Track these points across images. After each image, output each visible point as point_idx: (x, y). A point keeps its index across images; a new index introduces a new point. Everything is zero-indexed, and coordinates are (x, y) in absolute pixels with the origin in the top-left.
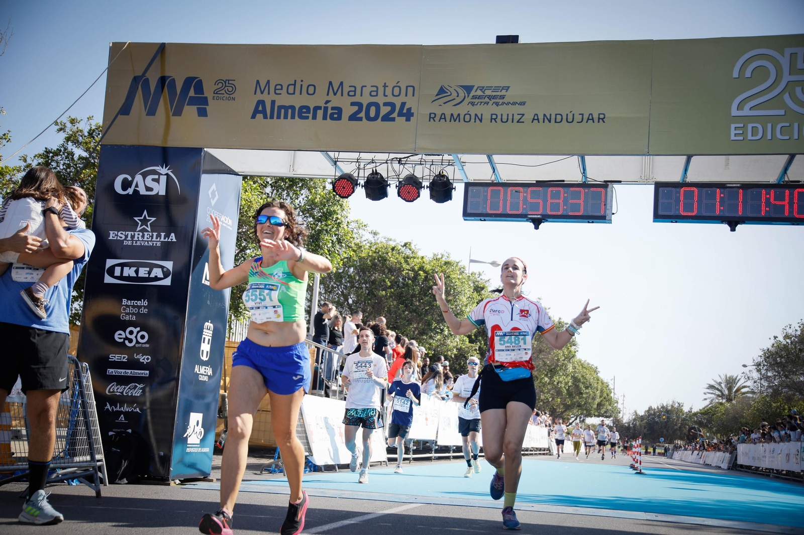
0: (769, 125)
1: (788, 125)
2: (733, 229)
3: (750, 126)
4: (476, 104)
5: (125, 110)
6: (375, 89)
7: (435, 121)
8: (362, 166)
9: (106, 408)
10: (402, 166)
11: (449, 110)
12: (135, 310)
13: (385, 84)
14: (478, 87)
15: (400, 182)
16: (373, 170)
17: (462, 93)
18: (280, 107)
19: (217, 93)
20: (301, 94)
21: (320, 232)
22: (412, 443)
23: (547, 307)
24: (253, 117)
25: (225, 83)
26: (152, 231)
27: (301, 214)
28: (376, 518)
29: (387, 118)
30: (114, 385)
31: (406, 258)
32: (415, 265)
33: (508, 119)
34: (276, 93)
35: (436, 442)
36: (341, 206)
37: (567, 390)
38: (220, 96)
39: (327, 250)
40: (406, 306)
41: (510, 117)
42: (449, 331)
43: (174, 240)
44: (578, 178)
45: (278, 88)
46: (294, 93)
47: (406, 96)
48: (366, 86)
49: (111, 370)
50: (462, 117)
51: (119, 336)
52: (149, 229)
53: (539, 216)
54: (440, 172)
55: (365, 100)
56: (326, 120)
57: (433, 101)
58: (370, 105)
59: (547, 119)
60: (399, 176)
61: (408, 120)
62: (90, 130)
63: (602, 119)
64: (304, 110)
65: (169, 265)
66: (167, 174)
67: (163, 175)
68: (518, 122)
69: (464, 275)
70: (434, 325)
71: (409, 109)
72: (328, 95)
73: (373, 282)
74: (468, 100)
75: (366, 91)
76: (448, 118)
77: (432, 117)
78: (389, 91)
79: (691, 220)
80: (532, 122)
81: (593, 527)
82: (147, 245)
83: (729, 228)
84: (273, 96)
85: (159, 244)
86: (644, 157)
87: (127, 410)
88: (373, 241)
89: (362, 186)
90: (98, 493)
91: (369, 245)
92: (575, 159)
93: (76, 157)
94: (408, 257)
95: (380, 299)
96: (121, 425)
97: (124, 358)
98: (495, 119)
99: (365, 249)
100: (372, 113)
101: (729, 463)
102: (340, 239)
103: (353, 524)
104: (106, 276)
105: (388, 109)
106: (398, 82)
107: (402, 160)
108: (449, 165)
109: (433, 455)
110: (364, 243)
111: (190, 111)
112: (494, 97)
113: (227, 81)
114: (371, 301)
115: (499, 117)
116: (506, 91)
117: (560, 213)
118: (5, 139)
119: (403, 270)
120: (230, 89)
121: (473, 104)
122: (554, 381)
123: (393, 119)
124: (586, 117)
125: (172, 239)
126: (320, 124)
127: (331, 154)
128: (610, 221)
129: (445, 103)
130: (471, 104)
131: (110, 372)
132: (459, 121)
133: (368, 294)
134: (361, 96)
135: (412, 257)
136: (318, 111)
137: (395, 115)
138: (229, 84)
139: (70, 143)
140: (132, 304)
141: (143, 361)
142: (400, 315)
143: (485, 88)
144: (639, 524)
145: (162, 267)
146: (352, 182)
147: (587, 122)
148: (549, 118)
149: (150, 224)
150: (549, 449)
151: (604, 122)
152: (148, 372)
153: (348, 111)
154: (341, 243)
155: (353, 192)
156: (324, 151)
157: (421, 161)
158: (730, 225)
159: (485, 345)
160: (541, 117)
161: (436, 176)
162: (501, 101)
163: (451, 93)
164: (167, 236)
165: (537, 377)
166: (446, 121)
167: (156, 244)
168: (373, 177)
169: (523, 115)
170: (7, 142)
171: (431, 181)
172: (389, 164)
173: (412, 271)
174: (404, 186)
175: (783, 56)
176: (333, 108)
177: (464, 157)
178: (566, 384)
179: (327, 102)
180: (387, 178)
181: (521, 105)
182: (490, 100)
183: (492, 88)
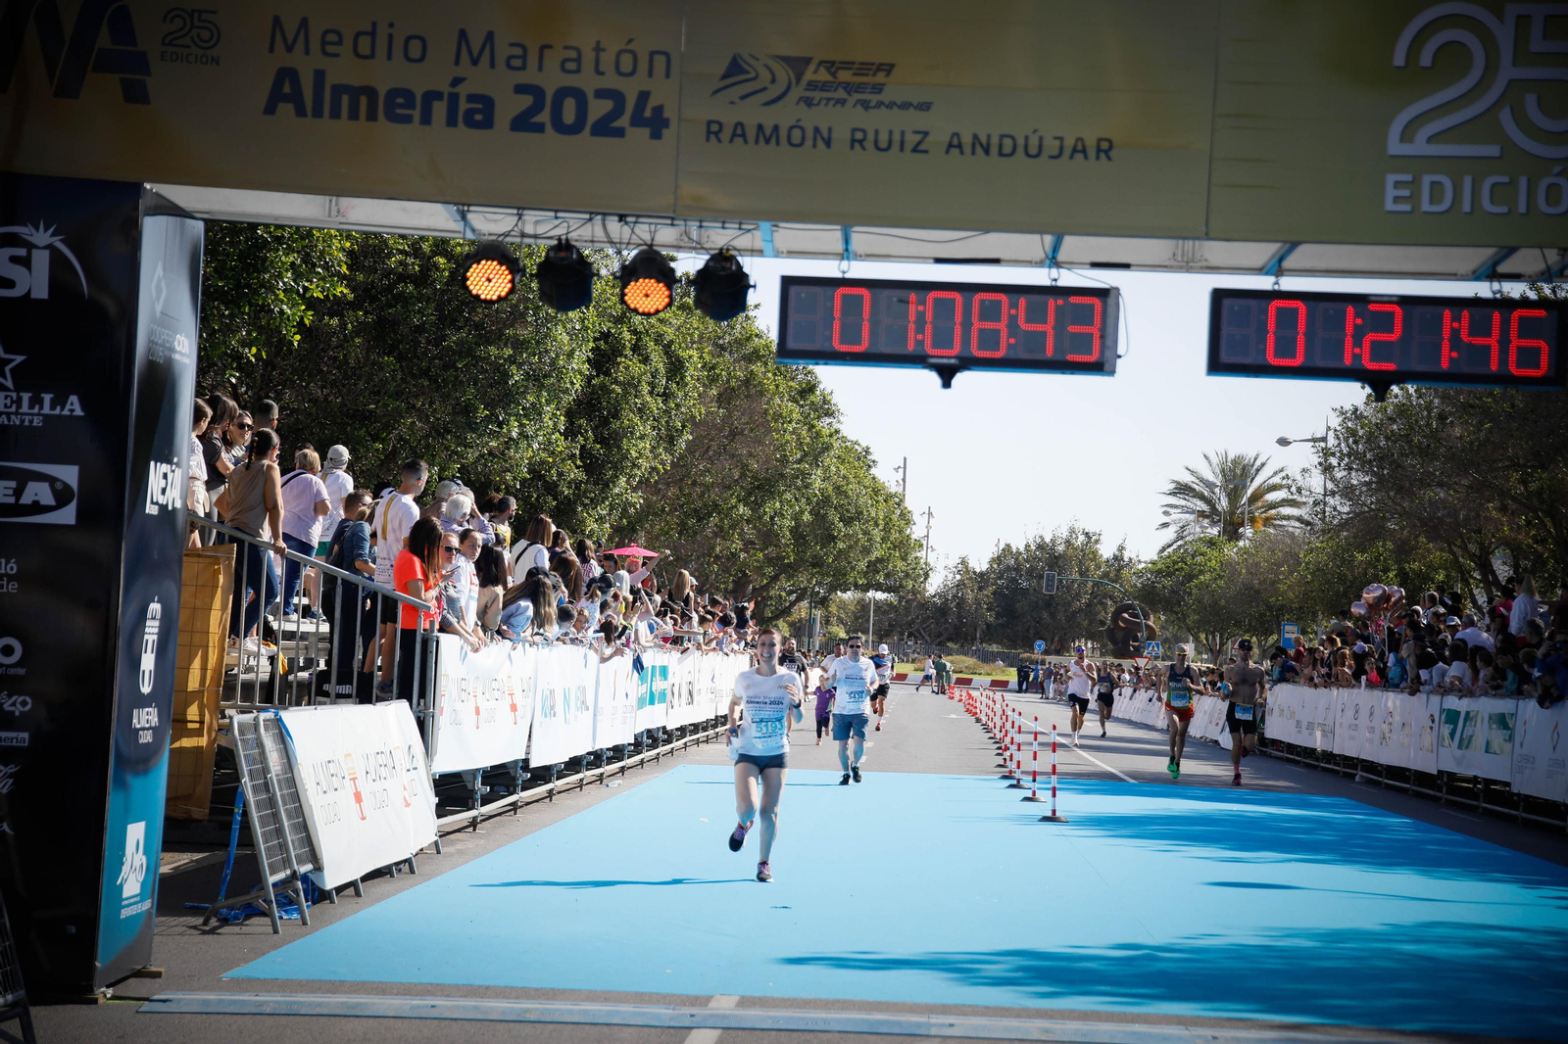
0: (1468, 181)
1: (1506, 179)
2: (1380, 395)
3: (1427, 180)
4: (815, 102)
6: (573, 54)
7: (719, 140)
10: (627, 230)
11: (753, 114)
13: (598, 43)
14: (821, 63)
15: (624, 268)
16: (560, 240)
17: (783, 74)
18: (338, 90)
19: (170, 44)
20: (389, 57)
24: (270, 109)
25: (191, 16)
26: (19, 388)
29: (605, 128)
33: (890, 143)
34: (325, 53)
37: (791, 531)
38: (179, 50)
41: (897, 137)
42: (522, 425)
43: (79, 412)
45: (331, 40)
46: (372, 56)
47: (650, 75)
48: (550, 47)
50: (783, 133)
52: (9, 384)
53: (953, 361)
54: (721, 249)
55: (551, 80)
56: (456, 126)
57: (715, 92)
58: (562, 94)
59: (981, 145)
61: (656, 135)
63: (1106, 152)
64: (400, 100)
65: (69, 474)
66: (50, 247)
67: (37, 247)
68: (915, 150)
70: (483, 412)
71: (658, 110)
72: (457, 63)
74: (798, 91)
75: (552, 60)
76: (751, 133)
77: (713, 130)
78: (607, 59)
79: (1290, 374)
80: (947, 152)
82: (6, 422)
83: (1371, 393)
84: (318, 60)
85: (37, 422)
92: (1040, 238)
98: (861, 142)
100: (569, 115)
105: (607, 105)
106: (630, 41)
108: (740, 230)
109: (519, 796)
111: (102, 87)
112: (859, 88)
113: (196, 15)
115: (871, 136)
117: (999, 354)
120: (205, 34)
121: (809, 102)
122: (765, 513)
123: (620, 133)
124: (1069, 143)
125: (72, 411)
126: (440, 136)
128: (1112, 372)
129: (743, 98)
130: (805, 102)
132: (778, 143)
134: (540, 69)
136: (435, 103)
137: (623, 121)
138: (200, 20)
141: (13, 708)
143: (837, 65)
145: (51, 480)
147: (1071, 157)
148: (984, 140)
149: (11, 370)
151: (1109, 158)
152: (26, 735)
153: (509, 106)
156: (457, 204)
158: (1374, 387)
159: (595, 441)
160: (967, 139)
161: (713, 258)
162: (874, 98)
163: (757, 74)
164: (60, 401)
166: (746, 142)
167: (31, 422)
168: (562, 259)
169: (926, 134)
174: (637, 281)
175: (1502, 22)
176: (471, 98)
178: (796, 517)
179: (457, 81)
180: (593, 255)
181: (921, 109)
182: (849, 93)
183: (856, 66)
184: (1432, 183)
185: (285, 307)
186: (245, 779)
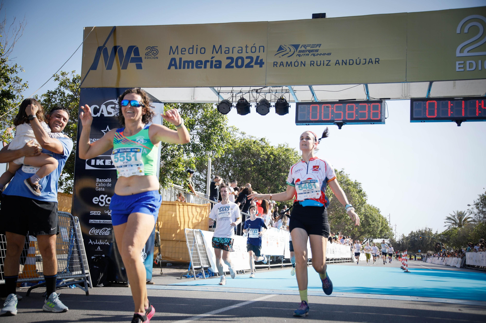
0: (480, 62)
2: (459, 125)
3: (468, 62)
4: (301, 55)
5: (94, 67)
6: (241, 49)
7: (277, 66)
8: (234, 95)
9: (90, 242)
10: (258, 94)
11: (285, 59)
12: (104, 185)
13: (247, 45)
14: (302, 45)
15: (257, 104)
17: (293, 49)
18: (185, 62)
19: (147, 55)
20: (197, 53)
21: (211, 134)
22: (270, 258)
23: (348, 174)
24: (169, 68)
27: (199, 124)
28: (250, 304)
29: (248, 66)
30: (93, 229)
31: (263, 148)
32: (268, 152)
33: (320, 64)
34: (182, 54)
35: (284, 256)
36: (223, 118)
38: (149, 56)
39: (215, 144)
40: (263, 176)
41: (322, 63)
44: (364, 97)
45: (183, 50)
46: (193, 53)
47: (259, 52)
48: (235, 47)
49: (91, 220)
50: (293, 64)
51: (95, 200)
53: (341, 121)
54: (281, 97)
55: (235, 55)
56: (212, 68)
57: (275, 55)
58: (238, 58)
59: (344, 63)
60: (256, 100)
61: (261, 66)
62: (74, 79)
63: (378, 62)
64: (199, 63)
67: (117, 104)
68: (327, 65)
69: (297, 156)
71: (262, 60)
72: (213, 53)
73: (243, 163)
74: (296, 53)
75: (236, 50)
76: (285, 64)
77: (275, 64)
78: (249, 50)
79: (433, 120)
80: (335, 65)
81: (379, 306)
83: (457, 124)
84: (180, 55)
86: (404, 83)
87: (102, 244)
88: (242, 138)
89: (235, 107)
90: (87, 293)
91: (240, 140)
92: (362, 86)
93: (66, 95)
94: (263, 147)
95: (248, 173)
96: (98, 252)
97: (99, 213)
98: (313, 64)
99: (238, 143)
100: (240, 63)
101: (461, 264)
102: (223, 138)
103: (237, 308)
104: (86, 165)
105: (249, 60)
106: (254, 44)
107: (258, 90)
108: (286, 92)
109: (282, 264)
110: (237, 139)
111: (132, 66)
112: (312, 51)
114: (242, 174)
115: (315, 63)
116: (319, 47)
117: (353, 119)
118: (25, 86)
119: (261, 155)
120: (155, 52)
121: (299, 55)
123: (252, 67)
124: (368, 61)
126: (209, 71)
127: (216, 89)
128: (384, 123)
129: (282, 56)
130: (298, 55)
131: (91, 221)
132: (292, 66)
133: (240, 170)
134: (233, 53)
135: (266, 147)
136: (207, 63)
137: (253, 64)
139: (62, 87)
140: (102, 181)
141: (110, 214)
142: (260, 181)
143: (306, 46)
144: (407, 303)
146: (229, 104)
147: (368, 64)
148: (345, 62)
150: (351, 259)
151: (379, 63)
153: (225, 62)
154: (223, 140)
155: (230, 110)
156: (212, 87)
157: (269, 91)
158: (457, 122)
160: (340, 62)
161: (279, 99)
162: (316, 53)
163: (286, 50)
165: (343, 216)
166: (283, 66)
168: (241, 102)
169: (330, 61)
170: (26, 88)
171: (276, 102)
172: (251, 93)
173: (266, 155)
174: (260, 106)
176: (216, 61)
177: (295, 88)
179: (213, 58)
180: (250, 101)
181: (328, 55)
182: (310, 52)
183: (311, 46)
184: (469, 63)
185: (216, 148)
186: (188, 243)
